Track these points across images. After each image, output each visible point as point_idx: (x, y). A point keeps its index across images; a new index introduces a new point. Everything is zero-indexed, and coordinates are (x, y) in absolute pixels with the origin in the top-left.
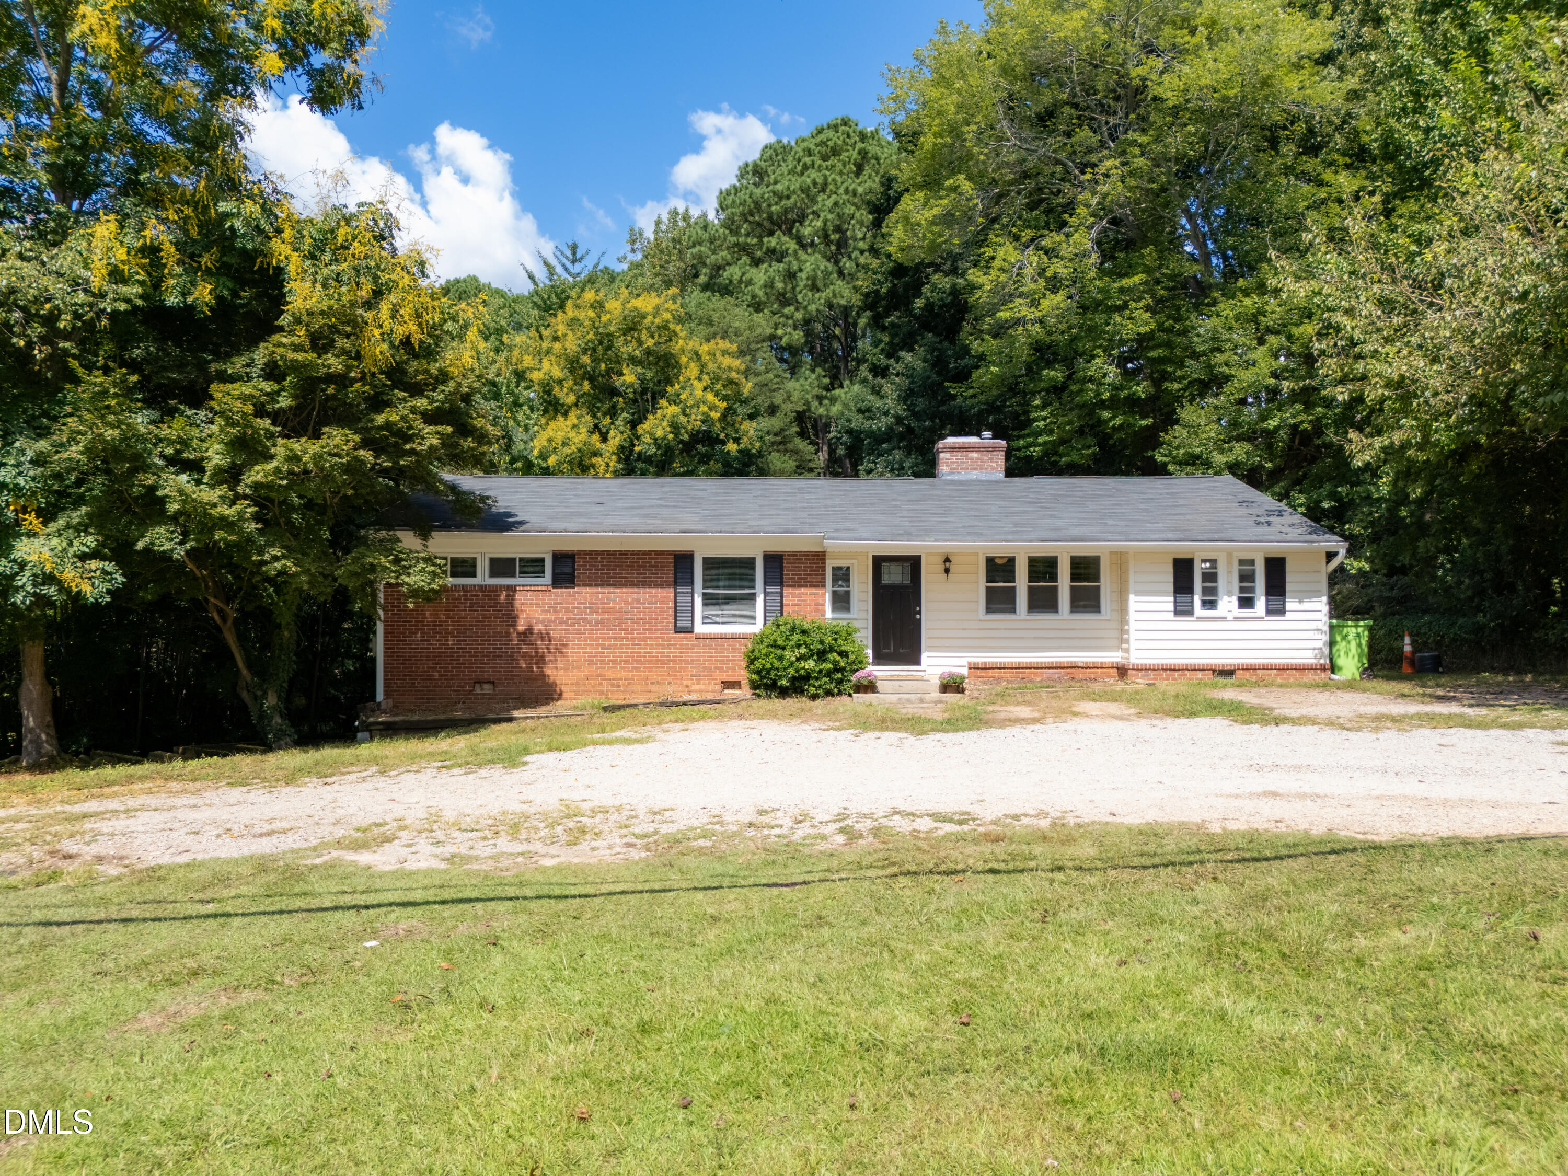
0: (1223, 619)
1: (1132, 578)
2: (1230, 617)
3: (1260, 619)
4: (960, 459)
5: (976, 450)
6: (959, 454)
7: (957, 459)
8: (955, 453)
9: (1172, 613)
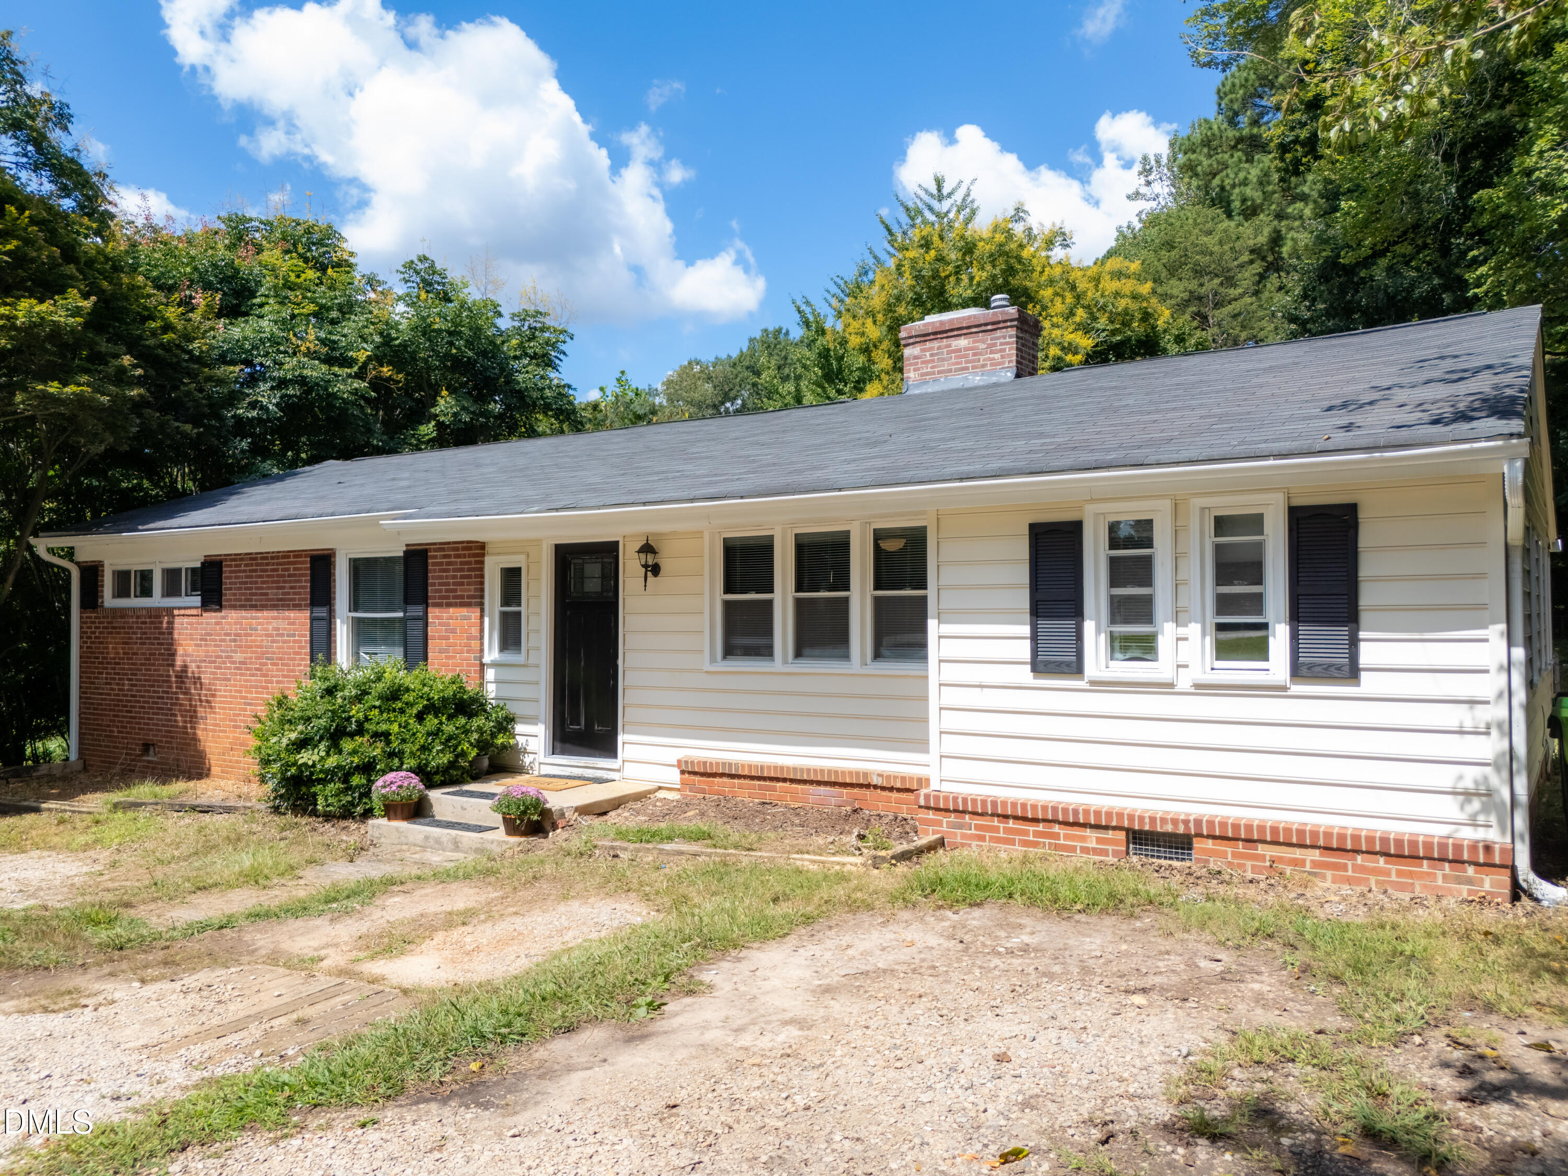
0: (1166, 687)
2: (1184, 683)
3: (1277, 690)
4: (937, 354)
5: (965, 331)
6: (936, 344)
7: (931, 355)
8: (928, 345)
9: (1029, 667)
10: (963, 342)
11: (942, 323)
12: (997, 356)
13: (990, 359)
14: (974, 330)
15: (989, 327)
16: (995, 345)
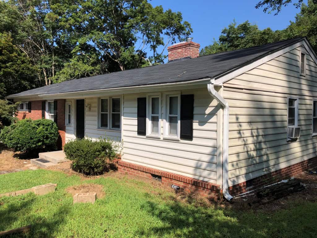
2: (162, 138)
3: (177, 141)
4: (175, 53)
5: (180, 47)
6: (174, 51)
7: (174, 53)
8: (173, 51)
9: (137, 132)
10: (180, 50)
11: (176, 46)
12: (186, 53)
13: (185, 54)
14: (182, 47)
15: (185, 46)
16: (186, 51)
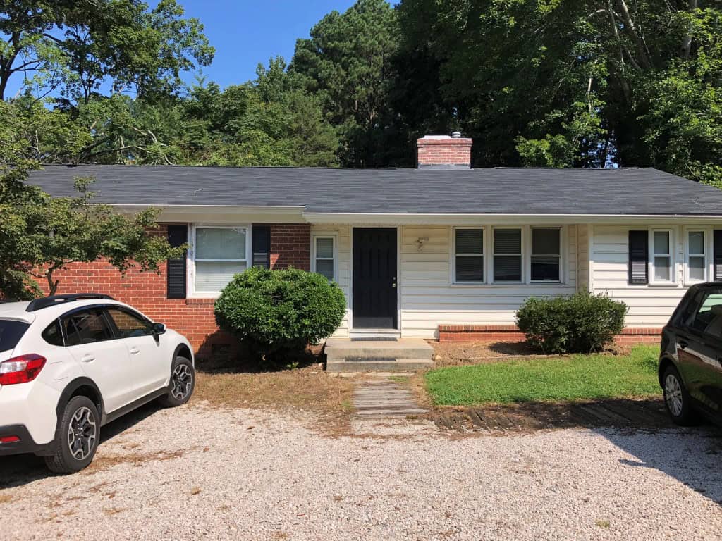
0: (675, 287)
1: (592, 248)
2: (681, 285)
4: (435, 153)
5: (448, 145)
6: (434, 149)
7: (432, 153)
8: (430, 149)
9: (627, 282)
12: (462, 158)
13: (459, 159)
14: (452, 145)
15: (459, 145)
16: (461, 153)
